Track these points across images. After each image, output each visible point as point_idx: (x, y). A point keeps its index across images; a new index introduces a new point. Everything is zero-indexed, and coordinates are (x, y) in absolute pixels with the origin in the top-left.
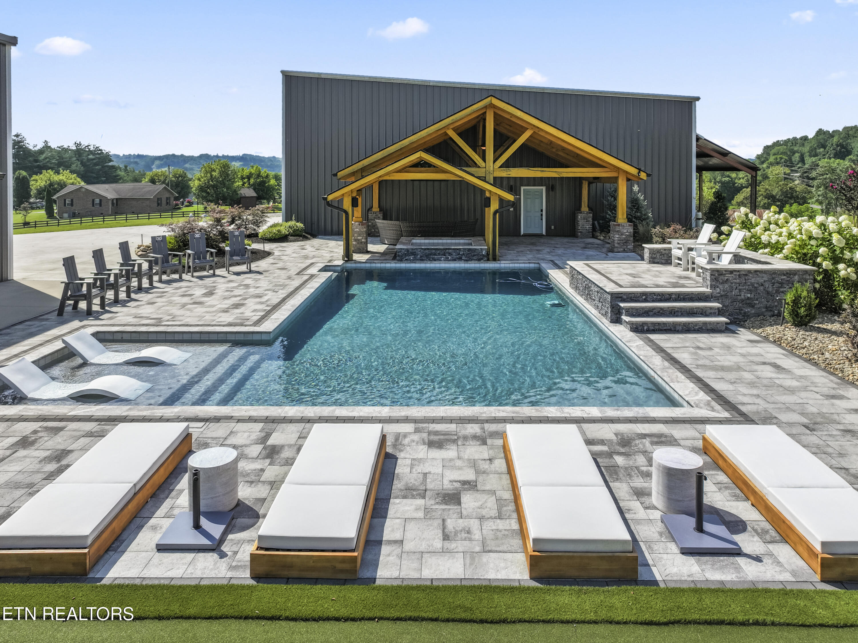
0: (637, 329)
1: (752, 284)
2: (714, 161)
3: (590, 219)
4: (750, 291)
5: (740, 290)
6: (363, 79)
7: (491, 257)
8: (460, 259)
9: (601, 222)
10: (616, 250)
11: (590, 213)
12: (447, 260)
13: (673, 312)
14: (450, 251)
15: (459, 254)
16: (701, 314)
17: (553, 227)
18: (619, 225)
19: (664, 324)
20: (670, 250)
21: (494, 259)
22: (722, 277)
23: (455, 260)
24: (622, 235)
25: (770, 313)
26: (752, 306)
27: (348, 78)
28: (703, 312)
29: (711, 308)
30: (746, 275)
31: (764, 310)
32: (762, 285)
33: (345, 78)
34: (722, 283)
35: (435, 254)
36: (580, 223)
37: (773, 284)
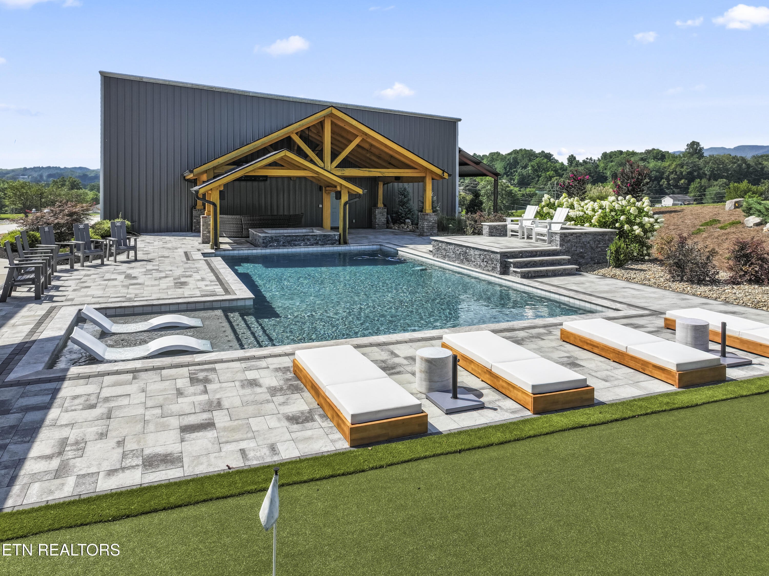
0: (525, 276)
1: (583, 243)
2: (471, 168)
3: (385, 214)
4: (582, 247)
5: (577, 247)
6: (186, 85)
7: (342, 241)
8: (317, 244)
9: (394, 215)
10: (425, 234)
11: (384, 209)
12: (306, 245)
13: (542, 264)
14: (309, 237)
15: (316, 240)
16: (559, 264)
17: (354, 221)
18: (427, 215)
19: (541, 271)
20: (506, 225)
21: (345, 243)
22: (566, 238)
23: (313, 245)
24: (430, 222)
25: (593, 262)
26: (583, 257)
27: (171, 83)
28: (559, 263)
29: (564, 259)
30: (580, 236)
31: (590, 260)
32: (589, 243)
33: (167, 83)
34: (567, 243)
35: (296, 240)
36: (377, 217)
37: (595, 241)
